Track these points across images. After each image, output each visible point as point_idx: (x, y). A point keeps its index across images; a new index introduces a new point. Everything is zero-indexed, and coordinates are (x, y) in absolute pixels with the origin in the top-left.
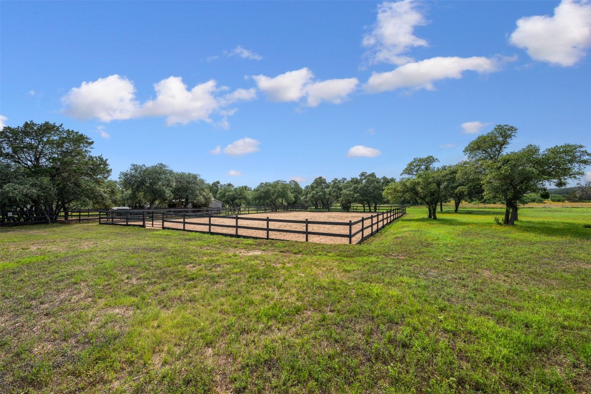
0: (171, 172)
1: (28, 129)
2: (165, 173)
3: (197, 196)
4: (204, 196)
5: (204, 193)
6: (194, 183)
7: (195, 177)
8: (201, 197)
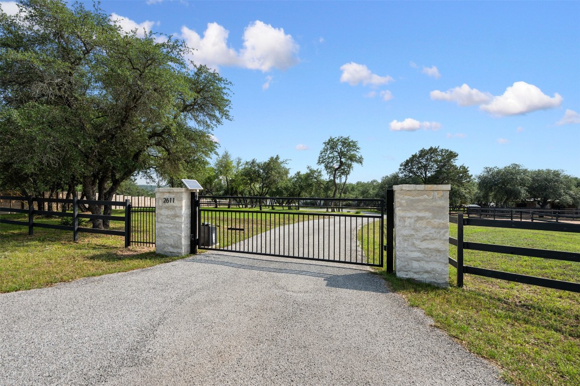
0: (525, 171)
1: (423, 153)
2: (518, 173)
3: (560, 195)
4: (571, 196)
5: (571, 192)
6: (556, 181)
7: (557, 174)
8: (568, 197)
